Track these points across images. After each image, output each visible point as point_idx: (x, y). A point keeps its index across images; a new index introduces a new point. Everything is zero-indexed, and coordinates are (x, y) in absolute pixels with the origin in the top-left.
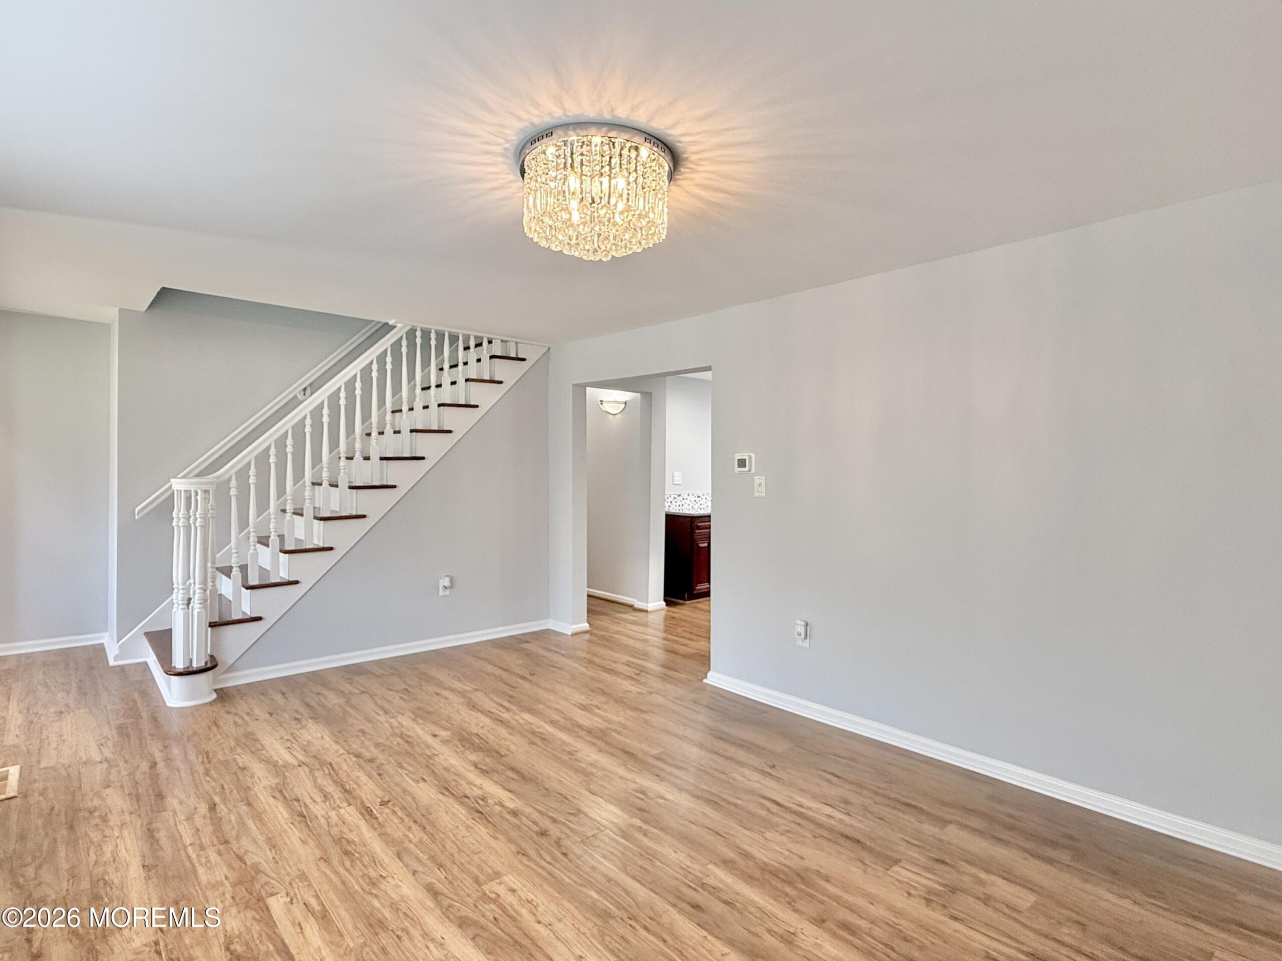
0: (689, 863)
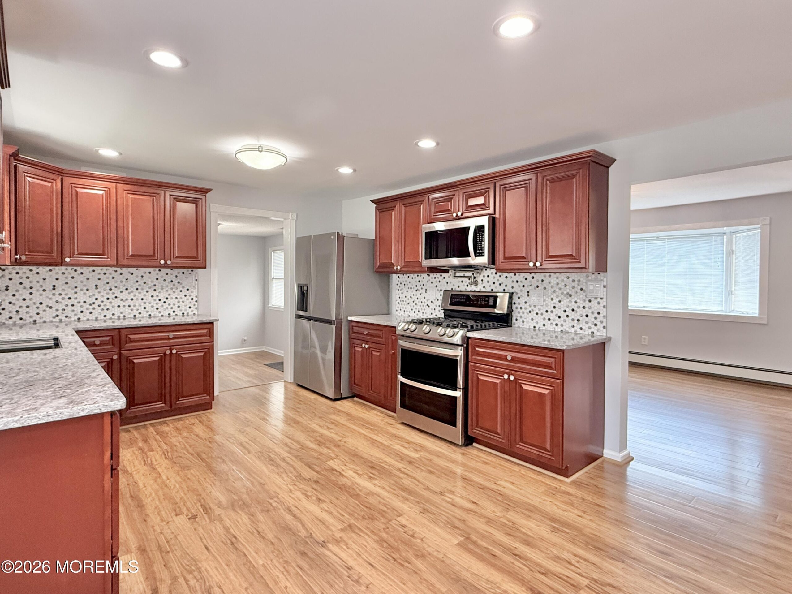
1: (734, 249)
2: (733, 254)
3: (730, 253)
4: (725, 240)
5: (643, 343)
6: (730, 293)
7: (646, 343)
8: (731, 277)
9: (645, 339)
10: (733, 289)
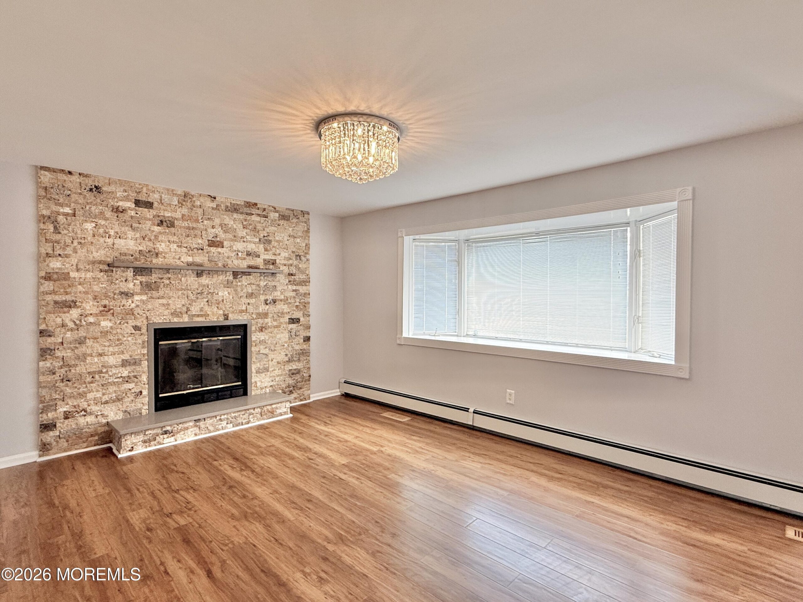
0: (304, 520)
1: (641, 249)
2: (640, 256)
3: (636, 254)
4: (629, 235)
5: (508, 402)
6: (636, 320)
7: (511, 402)
8: (637, 295)
9: (510, 395)
10: (641, 315)
